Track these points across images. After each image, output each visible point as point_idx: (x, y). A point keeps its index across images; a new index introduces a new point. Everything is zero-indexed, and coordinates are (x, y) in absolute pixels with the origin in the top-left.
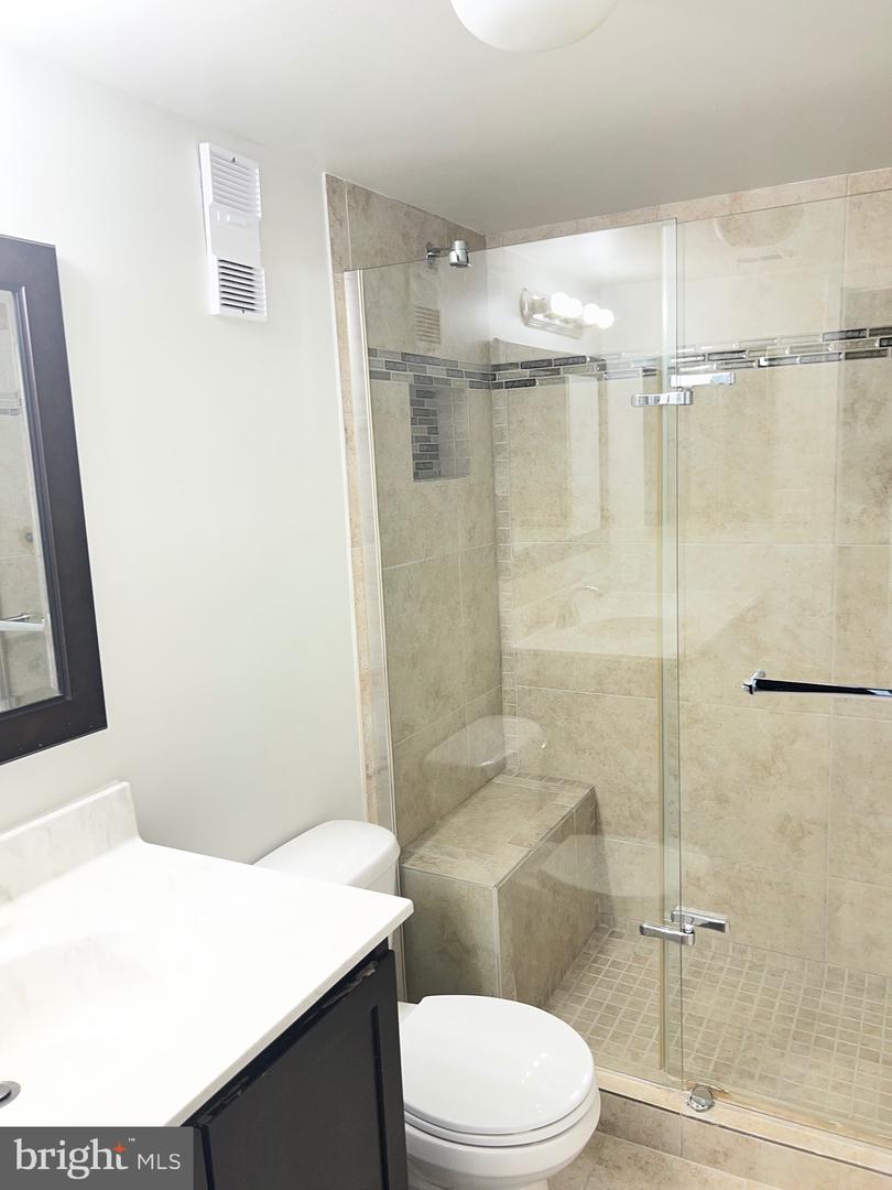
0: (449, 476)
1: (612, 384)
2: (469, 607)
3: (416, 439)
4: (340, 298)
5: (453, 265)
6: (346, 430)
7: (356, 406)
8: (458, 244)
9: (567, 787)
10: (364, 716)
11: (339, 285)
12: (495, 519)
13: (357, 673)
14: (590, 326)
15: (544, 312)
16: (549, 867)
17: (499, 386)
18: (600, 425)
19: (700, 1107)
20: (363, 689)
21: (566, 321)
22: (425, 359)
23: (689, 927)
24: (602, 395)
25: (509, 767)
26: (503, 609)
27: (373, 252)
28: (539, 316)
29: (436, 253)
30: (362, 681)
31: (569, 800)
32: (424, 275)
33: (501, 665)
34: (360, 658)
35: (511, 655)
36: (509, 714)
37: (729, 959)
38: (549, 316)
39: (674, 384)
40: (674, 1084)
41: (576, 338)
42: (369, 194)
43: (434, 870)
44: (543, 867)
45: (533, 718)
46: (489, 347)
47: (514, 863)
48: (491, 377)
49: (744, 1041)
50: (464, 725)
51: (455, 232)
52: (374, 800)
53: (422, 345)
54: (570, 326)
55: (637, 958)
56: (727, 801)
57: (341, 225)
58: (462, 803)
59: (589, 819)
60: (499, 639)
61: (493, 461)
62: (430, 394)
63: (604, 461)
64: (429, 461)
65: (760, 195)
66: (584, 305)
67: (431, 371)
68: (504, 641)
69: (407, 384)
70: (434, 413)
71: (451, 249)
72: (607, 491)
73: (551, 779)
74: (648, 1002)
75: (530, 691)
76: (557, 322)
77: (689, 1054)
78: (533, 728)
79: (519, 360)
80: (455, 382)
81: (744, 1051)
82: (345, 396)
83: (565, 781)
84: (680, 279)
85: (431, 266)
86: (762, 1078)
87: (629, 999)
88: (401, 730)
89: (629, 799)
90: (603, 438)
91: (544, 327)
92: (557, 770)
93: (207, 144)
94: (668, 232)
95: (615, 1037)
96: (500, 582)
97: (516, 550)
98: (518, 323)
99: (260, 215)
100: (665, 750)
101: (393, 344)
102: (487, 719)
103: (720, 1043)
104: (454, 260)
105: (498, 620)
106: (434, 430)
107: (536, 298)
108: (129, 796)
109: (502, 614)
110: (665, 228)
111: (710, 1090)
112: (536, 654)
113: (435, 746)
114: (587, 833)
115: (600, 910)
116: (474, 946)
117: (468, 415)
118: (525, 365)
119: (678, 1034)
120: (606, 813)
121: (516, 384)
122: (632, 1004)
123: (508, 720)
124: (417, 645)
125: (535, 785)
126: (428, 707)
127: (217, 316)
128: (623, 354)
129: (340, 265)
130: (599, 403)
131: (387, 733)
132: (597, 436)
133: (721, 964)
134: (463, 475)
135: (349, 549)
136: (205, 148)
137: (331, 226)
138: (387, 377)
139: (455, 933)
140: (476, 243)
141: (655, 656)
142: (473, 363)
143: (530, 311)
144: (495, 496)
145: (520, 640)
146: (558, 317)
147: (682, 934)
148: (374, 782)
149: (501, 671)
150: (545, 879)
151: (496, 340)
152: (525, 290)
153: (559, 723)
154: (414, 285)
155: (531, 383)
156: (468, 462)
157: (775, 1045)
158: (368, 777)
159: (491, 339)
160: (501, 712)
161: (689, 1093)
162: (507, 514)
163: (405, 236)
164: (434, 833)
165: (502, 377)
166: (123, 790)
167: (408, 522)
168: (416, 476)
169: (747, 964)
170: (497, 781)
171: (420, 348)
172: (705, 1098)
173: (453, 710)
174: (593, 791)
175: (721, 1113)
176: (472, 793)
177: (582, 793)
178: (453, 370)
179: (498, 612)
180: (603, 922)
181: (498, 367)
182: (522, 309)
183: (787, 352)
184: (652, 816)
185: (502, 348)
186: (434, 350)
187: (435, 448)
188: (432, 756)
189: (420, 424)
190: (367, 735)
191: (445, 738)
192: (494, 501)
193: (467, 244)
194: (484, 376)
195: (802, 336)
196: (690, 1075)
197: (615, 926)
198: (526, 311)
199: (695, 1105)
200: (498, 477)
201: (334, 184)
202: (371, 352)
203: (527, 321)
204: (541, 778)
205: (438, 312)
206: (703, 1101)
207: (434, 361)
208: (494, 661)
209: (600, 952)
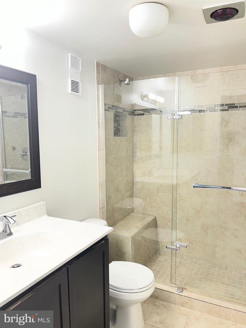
0: (122, 136)
1: (163, 116)
2: (126, 169)
3: (115, 127)
4: (98, 91)
5: (126, 84)
6: (98, 123)
7: (101, 117)
8: (127, 79)
9: (149, 216)
10: (99, 194)
11: (98, 88)
12: (133, 148)
13: (98, 183)
14: (158, 102)
15: (147, 97)
16: (144, 234)
17: (135, 115)
18: (160, 125)
19: (180, 292)
20: (99, 187)
21: (152, 100)
22: (117, 107)
23: (178, 247)
24: (161, 118)
25: (134, 211)
26: (134, 171)
27: (106, 81)
28: (145, 99)
29: (121, 81)
30: (99, 185)
31: (149, 219)
32: (118, 87)
33: (133, 185)
34: (99, 179)
35: (136, 182)
36: (135, 197)
37: (189, 261)
38: (148, 99)
39: (177, 114)
40: (173, 287)
41: (155, 105)
42: (106, 67)
43: (115, 233)
44: (143, 235)
45: (141, 199)
46: (133, 105)
47: (135, 232)
48: (133, 113)
49: (191, 279)
50: (124, 199)
51: (126, 77)
52: (101, 215)
53: (117, 103)
54: (153, 102)
55: (166, 260)
56: (189, 220)
57: (99, 74)
58: (123, 219)
59: (154, 224)
60: (133, 178)
61: (133, 134)
62: (118, 116)
63: (161, 134)
64: (117, 132)
65: (200, 71)
66: (157, 97)
67: (119, 110)
68: (134, 179)
69: (113, 113)
70: (119, 121)
71: (125, 80)
72: (161, 142)
73: (145, 214)
74: (168, 270)
75: (140, 192)
76: (150, 100)
77: (178, 282)
78: (141, 201)
79: (140, 109)
80: (125, 113)
81: (191, 281)
82: (99, 114)
83: (149, 215)
84: (179, 91)
85: (120, 84)
86: (195, 287)
87: (163, 269)
88: (108, 198)
89: (165, 219)
90: (161, 128)
91: (147, 101)
92: (147, 212)
93: (70, 54)
94: (177, 78)
95: (159, 278)
96: (134, 164)
97: (138, 156)
98: (140, 100)
99: (81, 70)
100: (173, 202)
101: (110, 103)
102: (129, 198)
103: (186, 279)
104: (126, 83)
105: (133, 174)
106: (119, 125)
107: (145, 94)
108: (45, 204)
109: (134, 172)
110: (176, 78)
111: (182, 288)
112: (142, 182)
113: (116, 203)
114: (154, 227)
115: (156, 248)
116: (125, 252)
117: (128, 121)
118: (142, 110)
119: (175, 277)
120: (159, 223)
121: (139, 115)
122: (164, 270)
123: (135, 199)
124: (113, 177)
125: (141, 216)
126: (115, 193)
127: (70, 93)
128: (166, 108)
129: (98, 83)
130: (160, 120)
131: (105, 199)
132: (159, 128)
133: (187, 262)
134: (126, 136)
135: (98, 152)
136: (69, 54)
137: (97, 74)
138: (108, 111)
139: (120, 249)
140: (131, 79)
141: (171, 183)
142: (129, 109)
143: (143, 97)
144: (133, 142)
145: (138, 179)
146: (150, 99)
147: (176, 248)
148: (101, 210)
149: (133, 187)
150: (143, 237)
151: (135, 103)
152: (142, 92)
153: (147, 200)
154: (115, 89)
155: (143, 114)
156: (127, 133)
157: (199, 280)
158: (100, 209)
159: (134, 103)
160: (133, 197)
161: (177, 289)
162: (136, 147)
163: (114, 77)
164: (115, 225)
165: (136, 113)
166: (44, 203)
167: (112, 147)
168: (114, 136)
169: (193, 262)
170: (131, 214)
171: (116, 104)
172: (181, 289)
173: (121, 195)
174: (155, 217)
175: (185, 293)
176: (125, 217)
177: (153, 218)
178: (124, 110)
179: (133, 171)
180: (157, 251)
181: (135, 110)
182: (141, 96)
183: (206, 109)
184: (170, 224)
185: (136, 106)
186: (120, 105)
187: (119, 129)
188: (115, 206)
189: (116, 123)
190: (100, 198)
191: (119, 202)
192: (133, 144)
193: (129, 79)
194: (132, 112)
195: (209, 105)
196: (177, 285)
197: (160, 253)
198: (142, 97)
199: (178, 291)
200: (134, 137)
201: (98, 64)
202: (105, 104)
203: (142, 99)
204: (143, 214)
205: (121, 96)
206: (180, 290)
207: (120, 108)
208: (132, 184)
209: (156, 259)
